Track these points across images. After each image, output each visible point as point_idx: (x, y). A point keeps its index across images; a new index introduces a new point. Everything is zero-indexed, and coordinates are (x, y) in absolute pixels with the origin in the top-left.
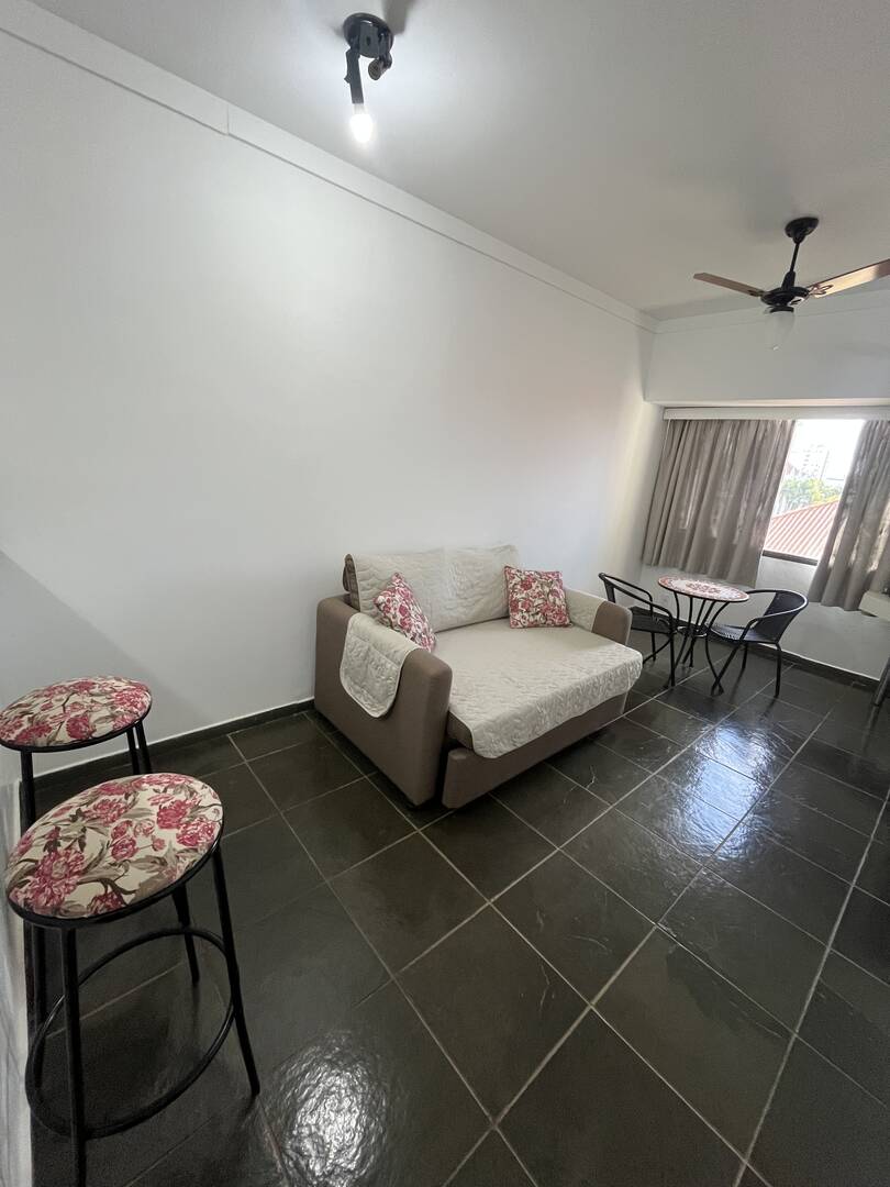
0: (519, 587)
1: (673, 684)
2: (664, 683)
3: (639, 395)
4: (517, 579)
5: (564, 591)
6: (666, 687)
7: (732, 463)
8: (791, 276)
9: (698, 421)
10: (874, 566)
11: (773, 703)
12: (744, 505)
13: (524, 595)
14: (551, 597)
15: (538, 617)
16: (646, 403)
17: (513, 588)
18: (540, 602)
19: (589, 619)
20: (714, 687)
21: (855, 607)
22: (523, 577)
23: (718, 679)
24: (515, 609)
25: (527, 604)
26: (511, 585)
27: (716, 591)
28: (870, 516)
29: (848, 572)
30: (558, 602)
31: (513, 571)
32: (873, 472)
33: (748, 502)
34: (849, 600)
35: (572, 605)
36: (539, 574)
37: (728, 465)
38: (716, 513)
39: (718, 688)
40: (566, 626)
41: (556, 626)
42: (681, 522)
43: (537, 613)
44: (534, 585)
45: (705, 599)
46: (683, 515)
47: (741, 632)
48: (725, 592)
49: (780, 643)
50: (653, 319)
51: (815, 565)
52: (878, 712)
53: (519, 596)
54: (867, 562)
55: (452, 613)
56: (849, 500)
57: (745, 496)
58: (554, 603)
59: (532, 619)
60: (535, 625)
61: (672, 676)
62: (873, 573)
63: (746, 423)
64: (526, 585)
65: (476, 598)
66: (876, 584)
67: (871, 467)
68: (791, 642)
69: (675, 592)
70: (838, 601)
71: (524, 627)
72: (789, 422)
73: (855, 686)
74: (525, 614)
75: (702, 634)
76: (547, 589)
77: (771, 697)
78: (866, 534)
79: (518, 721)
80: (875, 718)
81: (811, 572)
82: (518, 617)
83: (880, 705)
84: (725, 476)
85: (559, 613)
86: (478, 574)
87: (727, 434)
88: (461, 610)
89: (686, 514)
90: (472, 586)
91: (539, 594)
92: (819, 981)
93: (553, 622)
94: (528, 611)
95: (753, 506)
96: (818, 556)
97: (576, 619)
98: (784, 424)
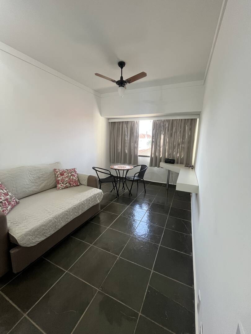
0: (59, 175)
1: (118, 196)
2: (116, 196)
3: (99, 115)
4: (59, 173)
5: (77, 174)
6: (117, 197)
7: (127, 133)
8: (122, 78)
9: (117, 122)
10: (161, 156)
11: (145, 195)
12: (132, 144)
13: (61, 178)
14: (72, 177)
15: (67, 184)
16: (102, 117)
17: (57, 176)
18: (68, 179)
19: (85, 182)
20: (129, 194)
21: (159, 167)
22: (61, 172)
23: (130, 191)
24: (59, 183)
25: (63, 181)
26: (56, 175)
27: (125, 167)
28: (158, 144)
29: (156, 158)
30: (74, 178)
31: (57, 170)
32: (157, 133)
33: (133, 143)
34: (158, 165)
35: (80, 179)
36: (67, 170)
37: (126, 134)
38: (126, 147)
39: (130, 194)
40: (79, 185)
41: (75, 186)
42: (118, 150)
43: (67, 183)
44: (65, 174)
45: (124, 170)
46: (118, 148)
47: (133, 177)
48: (127, 167)
49: (143, 179)
50: (99, 93)
51: (149, 157)
52: (167, 191)
53: (59, 179)
54: (160, 155)
55: (30, 189)
56: (154, 140)
57: (132, 141)
58: (73, 179)
59: (65, 186)
60: (67, 187)
61: (118, 194)
62: (161, 157)
63: (128, 122)
64: (62, 174)
65: (42, 182)
66: (162, 160)
67: (156, 131)
68: (146, 178)
69: (116, 170)
70: (156, 166)
71: (62, 189)
72: (138, 121)
73: (163, 186)
74: (62, 184)
75: (124, 180)
76: (70, 175)
77: (144, 194)
78: (158, 148)
79: (43, 227)
80: (168, 193)
81: (149, 159)
82: (59, 186)
83: (168, 190)
84: (126, 137)
85: (75, 182)
86: (41, 173)
87: (125, 126)
88: (34, 187)
89: (119, 147)
90: (39, 178)
91: (67, 177)
92: (149, 285)
93: (73, 185)
94: (63, 183)
95: (134, 143)
96: (149, 155)
97: (82, 183)
98: (137, 122)
